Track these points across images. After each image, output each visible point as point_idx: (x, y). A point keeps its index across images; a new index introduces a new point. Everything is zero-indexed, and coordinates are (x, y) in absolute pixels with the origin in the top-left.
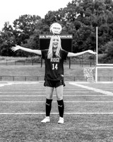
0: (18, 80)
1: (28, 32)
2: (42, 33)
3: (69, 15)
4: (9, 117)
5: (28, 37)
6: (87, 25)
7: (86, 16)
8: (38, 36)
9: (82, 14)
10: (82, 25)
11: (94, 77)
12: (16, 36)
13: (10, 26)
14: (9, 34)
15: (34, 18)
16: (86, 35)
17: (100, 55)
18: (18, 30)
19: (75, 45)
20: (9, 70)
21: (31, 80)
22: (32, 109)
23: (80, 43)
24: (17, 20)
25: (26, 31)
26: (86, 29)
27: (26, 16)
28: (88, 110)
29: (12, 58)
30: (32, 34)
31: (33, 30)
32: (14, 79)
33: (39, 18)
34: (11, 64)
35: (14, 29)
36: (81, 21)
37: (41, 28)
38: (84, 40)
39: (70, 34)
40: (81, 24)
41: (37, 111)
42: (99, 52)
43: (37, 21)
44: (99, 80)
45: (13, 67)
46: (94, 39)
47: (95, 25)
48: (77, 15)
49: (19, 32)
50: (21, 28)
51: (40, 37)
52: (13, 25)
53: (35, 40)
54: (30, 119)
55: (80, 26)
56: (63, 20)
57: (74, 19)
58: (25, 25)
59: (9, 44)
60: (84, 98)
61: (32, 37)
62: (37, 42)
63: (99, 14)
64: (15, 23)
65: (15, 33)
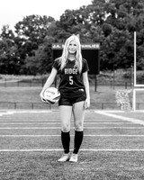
0: (21, 108)
1: (36, 40)
2: (56, 42)
3: (95, 16)
4: (12, 155)
5: (36, 48)
6: (120, 29)
7: (119, 16)
8: (50, 46)
9: (113, 14)
10: (114, 30)
11: (131, 104)
12: (20, 45)
13: (10, 32)
14: (9, 43)
15: (44, 20)
16: (119, 44)
17: (140, 72)
18: (21, 37)
19: (104, 57)
20: (8, 94)
21: (41, 108)
22: (43, 145)
23: (111, 56)
24: (20, 23)
25: (33, 38)
26: (120, 35)
27: (34, 16)
28: (123, 146)
29: (13, 76)
30: (42, 42)
31: (44, 37)
32: (15, 106)
33: (51, 19)
34: (12, 85)
35: (16, 35)
36: (113, 24)
37: (55, 34)
38: (117, 50)
39: (96, 42)
40: (112, 28)
41: (51, 147)
42: (139, 69)
43: (49, 25)
44: (138, 108)
45: (14, 89)
46: (130, 49)
47: (132, 30)
48: (107, 16)
49: (23, 40)
50: (26, 34)
51: (54, 47)
52: (14, 30)
53: (46, 51)
54: (41, 157)
55: (110, 31)
56: (86, 23)
57: (102, 22)
58: (32, 29)
59: (9, 56)
60: (118, 130)
61: (42, 47)
62: (49, 54)
63: (138, 14)
64: (17, 27)
65: (18, 41)
